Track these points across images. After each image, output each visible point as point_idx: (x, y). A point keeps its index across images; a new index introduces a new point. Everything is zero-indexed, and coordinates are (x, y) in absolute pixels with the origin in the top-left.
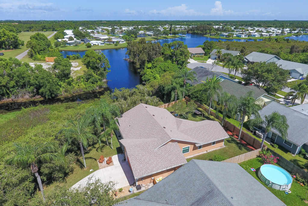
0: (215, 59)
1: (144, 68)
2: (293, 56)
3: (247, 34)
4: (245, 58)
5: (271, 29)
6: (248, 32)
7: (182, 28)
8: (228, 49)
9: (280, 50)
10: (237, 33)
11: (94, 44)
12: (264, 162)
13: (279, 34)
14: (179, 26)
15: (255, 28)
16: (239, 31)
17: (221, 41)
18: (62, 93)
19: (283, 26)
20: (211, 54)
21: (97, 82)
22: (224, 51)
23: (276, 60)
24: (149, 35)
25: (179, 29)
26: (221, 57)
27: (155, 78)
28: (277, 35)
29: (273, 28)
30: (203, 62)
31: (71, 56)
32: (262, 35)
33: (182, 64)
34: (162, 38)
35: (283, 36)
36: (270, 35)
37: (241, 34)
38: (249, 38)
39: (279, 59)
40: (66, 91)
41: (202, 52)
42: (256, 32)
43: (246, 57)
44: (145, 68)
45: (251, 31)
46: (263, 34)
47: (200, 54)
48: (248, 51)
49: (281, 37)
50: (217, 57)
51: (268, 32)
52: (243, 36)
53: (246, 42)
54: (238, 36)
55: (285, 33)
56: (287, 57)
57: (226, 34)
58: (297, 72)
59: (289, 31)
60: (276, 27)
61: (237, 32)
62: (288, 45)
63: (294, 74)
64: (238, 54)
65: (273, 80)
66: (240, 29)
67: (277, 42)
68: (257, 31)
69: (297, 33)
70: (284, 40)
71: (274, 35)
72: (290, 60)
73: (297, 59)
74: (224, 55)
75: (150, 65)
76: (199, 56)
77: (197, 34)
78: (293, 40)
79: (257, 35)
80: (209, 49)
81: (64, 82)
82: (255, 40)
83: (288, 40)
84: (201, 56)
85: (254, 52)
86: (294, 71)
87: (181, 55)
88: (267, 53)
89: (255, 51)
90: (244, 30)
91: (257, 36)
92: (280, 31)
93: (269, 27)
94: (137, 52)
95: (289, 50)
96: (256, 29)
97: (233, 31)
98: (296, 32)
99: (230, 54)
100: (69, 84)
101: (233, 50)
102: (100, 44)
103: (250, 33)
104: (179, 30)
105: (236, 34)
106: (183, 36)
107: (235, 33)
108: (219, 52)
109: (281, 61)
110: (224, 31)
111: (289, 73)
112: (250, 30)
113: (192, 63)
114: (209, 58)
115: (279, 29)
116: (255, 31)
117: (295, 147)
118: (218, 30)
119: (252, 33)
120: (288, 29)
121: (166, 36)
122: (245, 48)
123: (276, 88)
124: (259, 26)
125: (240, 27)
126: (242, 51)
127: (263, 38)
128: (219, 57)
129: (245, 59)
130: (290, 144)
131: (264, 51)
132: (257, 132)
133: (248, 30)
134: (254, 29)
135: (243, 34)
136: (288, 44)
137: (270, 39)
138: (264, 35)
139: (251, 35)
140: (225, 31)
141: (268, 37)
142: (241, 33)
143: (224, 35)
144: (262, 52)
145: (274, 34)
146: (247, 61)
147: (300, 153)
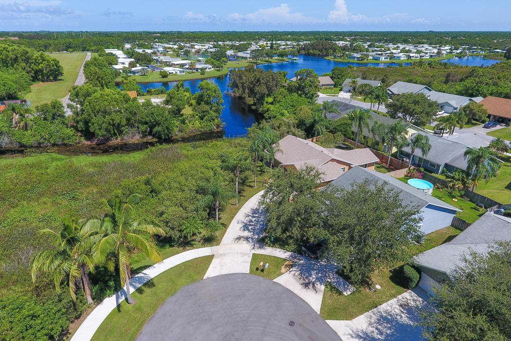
0: (349, 91)
1: (263, 104)
2: (448, 86)
3: (388, 56)
4: (388, 89)
5: (423, 47)
6: (389, 52)
7: (288, 45)
8: (364, 78)
9: (432, 79)
10: (374, 53)
11: (170, 72)
12: (411, 177)
13: (434, 54)
14: (283, 43)
15: (399, 45)
16: (376, 51)
17: (351, 66)
18: (176, 133)
19: (440, 43)
20: (343, 85)
21: (214, 120)
22: (360, 81)
23: (426, 91)
24: (242, 58)
25: (284, 47)
26: (356, 89)
27: (283, 115)
28: (431, 56)
29: (426, 46)
30: (334, 96)
31: (153, 90)
32: (409, 57)
33: (311, 97)
34: (264, 62)
35: (440, 58)
36: (421, 56)
37: (379, 56)
38: (392, 61)
39: (430, 90)
40: (181, 131)
41: (331, 82)
42: (401, 52)
43: (390, 88)
44: (265, 104)
45: (394, 51)
46: (411, 55)
47: (328, 85)
48: (391, 80)
49: (437, 59)
50: (351, 88)
51: (418, 52)
52: (383, 59)
53: (388, 68)
54: (375, 59)
55: (442, 54)
56: (440, 87)
57: (359, 56)
58: (451, 106)
59: (449, 51)
60: (430, 44)
61: (373, 51)
62: (445, 72)
63: (446, 108)
64: (379, 85)
65: (422, 112)
66: (377, 47)
67: (430, 67)
68: (403, 51)
69: (461, 53)
70: (440, 64)
71: (427, 57)
72: (444, 92)
73: (452, 90)
74: (361, 86)
75: (270, 100)
76: (326, 88)
77: (314, 55)
78: (452, 64)
79: (403, 57)
80: (339, 78)
81: (178, 121)
82: (400, 65)
83: (445, 64)
84: (330, 88)
85: (399, 82)
86: (447, 104)
87: (311, 86)
88: (416, 83)
89: (401, 81)
90: (383, 49)
91: (403, 59)
92: (436, 51)
93: (420, 43)
94: (248, 83)
95: (444, 79)
96: (402, 46)
97: (367, 50)
98: (458, 51)
99: (369, 85)
100: (183, 122)
101: (370, 79)
102: (178, 72)
103: (392, 53)
104: (284, 49)
105: (371, 56)
106: (294, 58)
107: (370, 54)
108: (354, 82)
109: (433, 92)
110: (353, 50)
111: (442, 107)
112: (393, 49)
113: (322, 97)
114: (341, 90)
115: (435, 48)
116: (399, 51)
117: (439, 166)
118: (344, 48)
119: (395, 54)
120: (447, 47)
121: (270, 60)
122: (386, 77)
123: (424, 120)
124: (406, 42)
125: (377, 44)
126: (383, 81)
127: (411, 61)
128: (354, 89)
129: (388, 91)
130: (433, 165)
131: (412, 80)
132: (405, 159)
133: (389, 50)
134: (398, 47)
135: (381, 55)
136: (446, 70)
137: (421, 63)
138: (413, 57)
139: (394, 57)
140: (355, 50)
141: (419, 61)
142: (379, 54)
143: (354, 58)
144: (410, 81)
145: (427, 55)
146: (391, 93)
147: (443, 172)
